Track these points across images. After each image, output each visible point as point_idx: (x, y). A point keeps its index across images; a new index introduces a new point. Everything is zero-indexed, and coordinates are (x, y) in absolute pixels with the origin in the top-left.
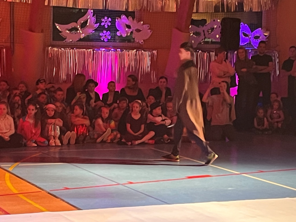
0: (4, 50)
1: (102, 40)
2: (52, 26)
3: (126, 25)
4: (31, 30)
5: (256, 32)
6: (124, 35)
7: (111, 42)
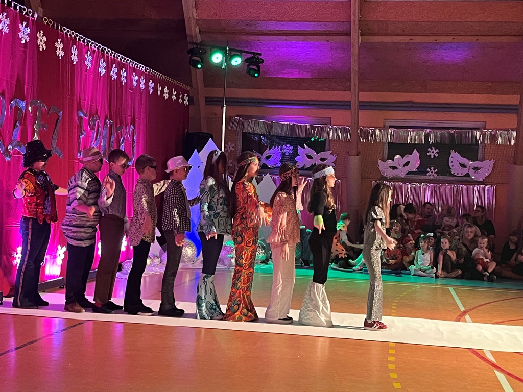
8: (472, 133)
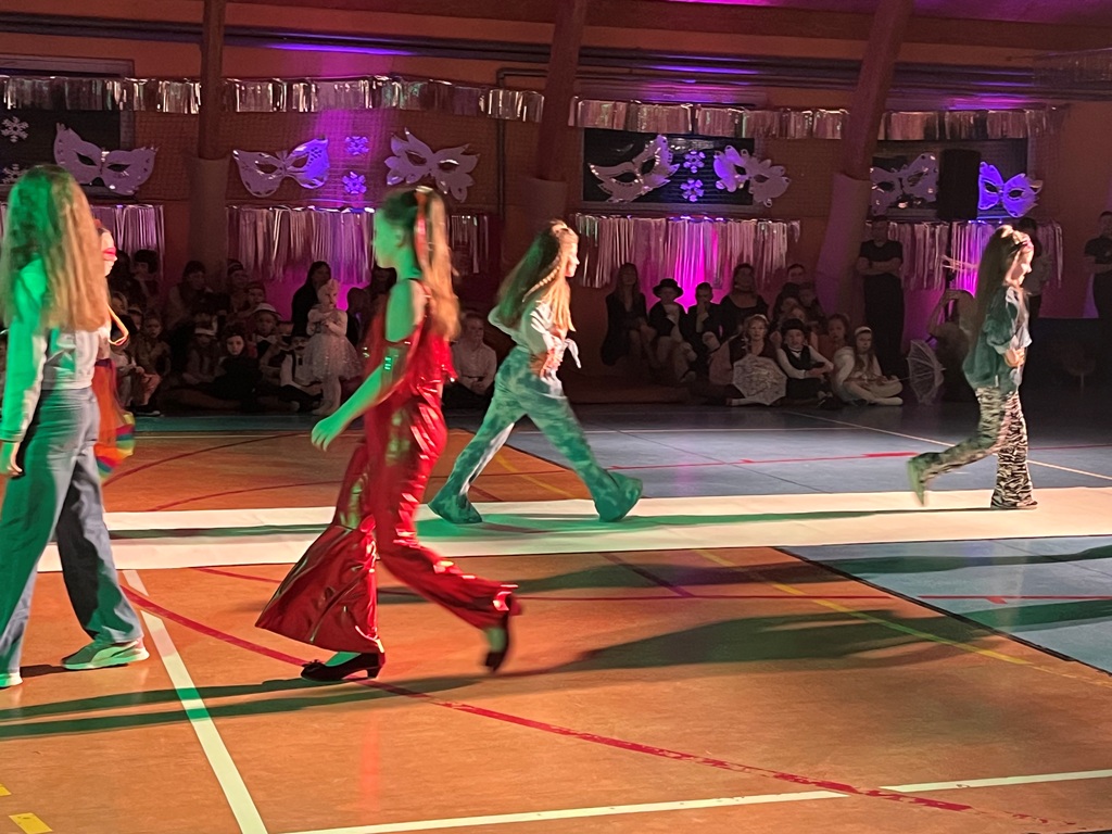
0: (485, 218)
1: (686, 197)
2: (581, 168)
3: (736, 166)
4: (541, 177)
5: (1014, 182)
6: (732, 189)
7: (704, 202)
8: (104, 86)
